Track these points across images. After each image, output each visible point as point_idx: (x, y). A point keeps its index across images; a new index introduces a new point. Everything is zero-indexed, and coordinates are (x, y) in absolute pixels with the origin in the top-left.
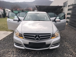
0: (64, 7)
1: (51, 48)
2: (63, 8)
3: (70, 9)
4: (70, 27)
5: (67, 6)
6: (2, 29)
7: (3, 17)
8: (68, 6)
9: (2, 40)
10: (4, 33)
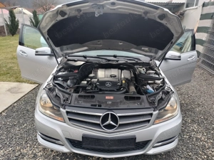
0: (187, 7)
1: (152, 151)
2: (185, 8)
3: (206, 14)
4: (203, 69)
5: (196, 5)
6: (4, 74)
7: (8, 33)
8: (200, 3)
9: (3, 114)
10: (9, 90)
